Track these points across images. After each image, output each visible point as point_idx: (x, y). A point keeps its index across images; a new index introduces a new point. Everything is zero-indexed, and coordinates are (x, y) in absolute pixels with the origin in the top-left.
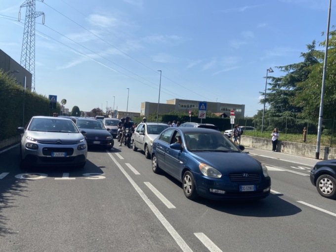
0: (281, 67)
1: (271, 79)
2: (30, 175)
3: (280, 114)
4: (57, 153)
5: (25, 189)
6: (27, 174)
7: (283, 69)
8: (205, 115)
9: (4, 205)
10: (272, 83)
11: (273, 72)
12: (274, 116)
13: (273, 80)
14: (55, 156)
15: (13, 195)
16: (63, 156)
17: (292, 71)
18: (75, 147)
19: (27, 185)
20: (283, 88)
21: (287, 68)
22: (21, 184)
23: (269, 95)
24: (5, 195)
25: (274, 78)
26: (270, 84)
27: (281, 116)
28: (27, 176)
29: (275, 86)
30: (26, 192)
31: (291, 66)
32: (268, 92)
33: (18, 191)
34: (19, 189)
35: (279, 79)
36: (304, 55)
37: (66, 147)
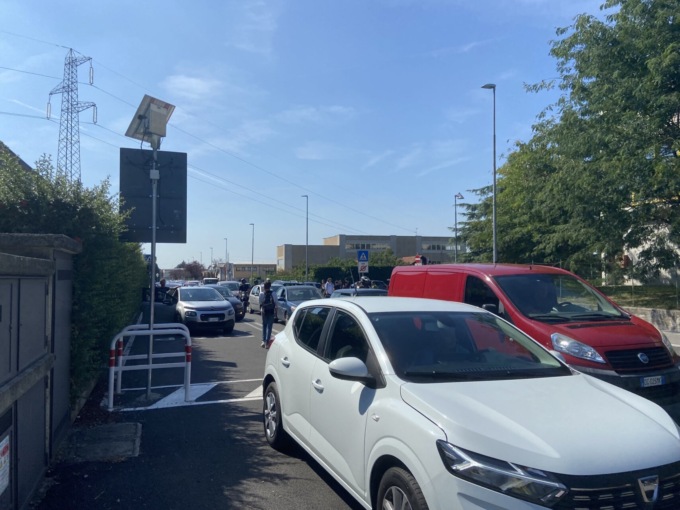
0: (474, 190)
1: (465, 207)
7: (478, 192)
8: (367, 268)
10: (467, 212)
11: (462, 198)
13: (468, 209)
17: (491, 194)
18: (225, 312)
21: (483, 191)
23: (463, 229)
25: (469, 206)
26: (464, 214)
29: (472, 216)
31: (488, 188)
32: (459, 227)
35: (474, 208)
37: (218, 313)
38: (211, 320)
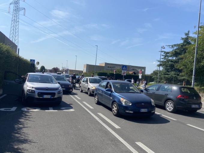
0: (169, 46)
1: (163, 53)
2: (30, 109)
3: (169, 73)
4: (46, 96)
5: (31, 117)
6: (28, 108)
7: (171, 47)
8: (126, 73)
9: (23, 126)
10: (164, 55)
11: (164, 48)
12: (165, 74)
13: (164, 53)
14: (45, 97)
15: (26, 121)
16: (49, 97)
17: (175, 48)
18: (56, 92)
19: (31, 115)
20: (170, 58)
21: (172, 46)
22: (27, 114)
23: (162, 62)
24: (21, 120)
25: (165, 52)
26: (163, 55)
27: (169, 74)
28: (28, 109)
29: (166, 56)
30: (32, 119)
31: (175, 45)
32: (162, 60)
33: (27, 118)
34: (27, 117)
35: (168, 53)
36: (183, 39)
37: (51, 92)
38: (45, 96)
